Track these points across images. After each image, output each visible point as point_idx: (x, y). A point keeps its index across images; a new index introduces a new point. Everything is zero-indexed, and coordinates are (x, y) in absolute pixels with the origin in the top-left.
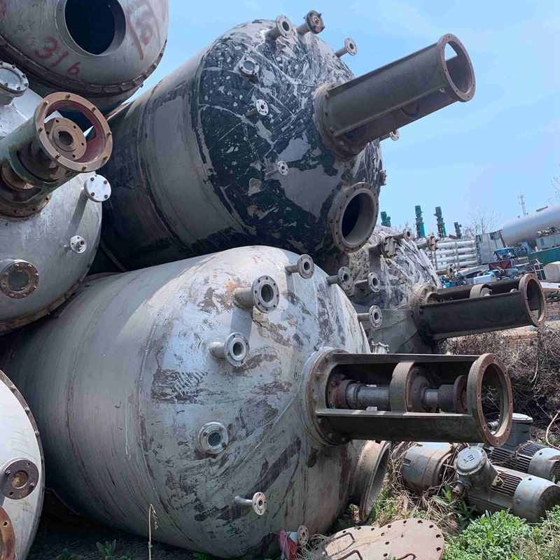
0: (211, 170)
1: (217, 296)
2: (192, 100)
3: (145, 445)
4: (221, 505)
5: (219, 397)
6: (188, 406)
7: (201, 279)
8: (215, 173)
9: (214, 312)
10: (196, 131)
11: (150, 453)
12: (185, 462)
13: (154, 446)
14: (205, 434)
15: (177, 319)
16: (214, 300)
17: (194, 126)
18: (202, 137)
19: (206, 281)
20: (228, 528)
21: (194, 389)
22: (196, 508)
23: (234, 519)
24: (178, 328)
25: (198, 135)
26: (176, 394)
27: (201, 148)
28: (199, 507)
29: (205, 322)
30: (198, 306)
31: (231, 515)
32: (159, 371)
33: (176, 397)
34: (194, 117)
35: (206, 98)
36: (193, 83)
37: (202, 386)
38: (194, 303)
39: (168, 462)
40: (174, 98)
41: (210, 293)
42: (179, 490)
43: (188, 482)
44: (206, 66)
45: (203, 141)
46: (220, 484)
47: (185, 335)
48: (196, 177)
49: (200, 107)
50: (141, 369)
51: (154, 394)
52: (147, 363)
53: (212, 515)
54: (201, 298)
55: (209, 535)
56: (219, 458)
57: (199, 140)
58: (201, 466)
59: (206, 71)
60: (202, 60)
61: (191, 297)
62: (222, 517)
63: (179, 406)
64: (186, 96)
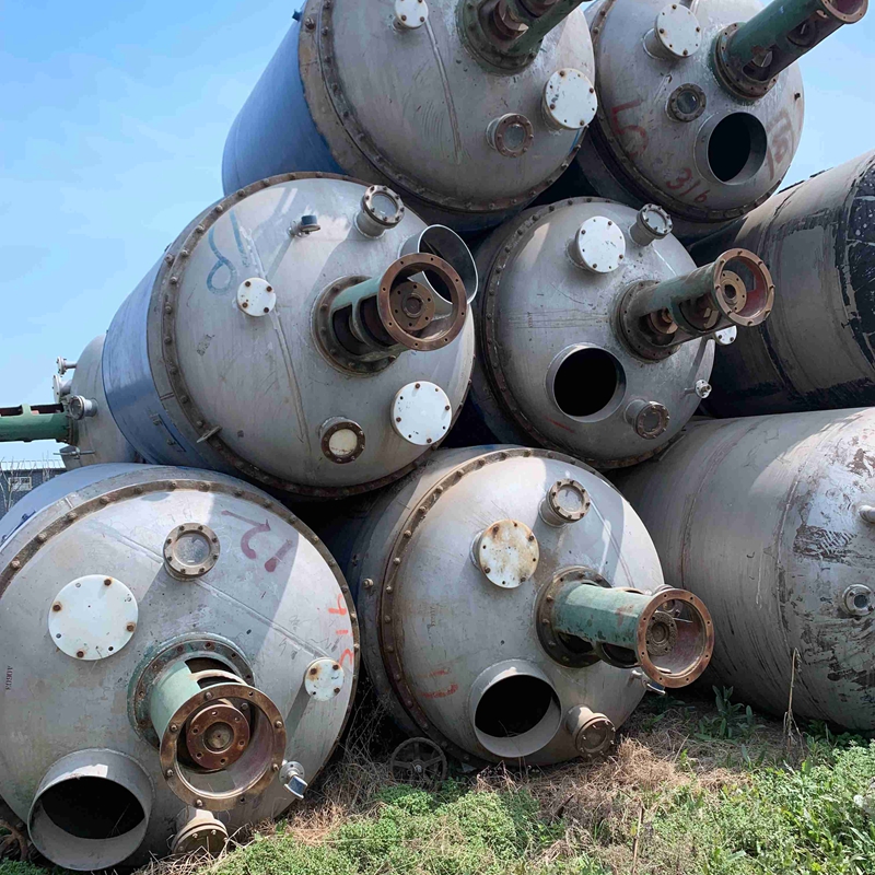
0: (854, 314)
1: (868, 458)
2: (838, 233)
3: (782, 596)
4: (859, 668)
5: (868, 562)
6: (834, 565)
7: (848, 438)
8: (859, 318)
9: (865, 474)
10: (841, 269)
11: (788, 605)
12: (827, 618)
13: (793, 598)
14: (852, 594)
15: (824, 478)
16: (866, 462)
17: (838, 262)
18: (848, 276)
19: (855, 441)
20: (862, 694)
21: (841, 549)
22: (831, 666)
23: (870, 686)
24: (825, 485)
25: (842, 274)
26: (822, 551)
27: (844, 288)
28: (835, 666)
29: (856, 484)
30: (848, 466)
31: (868, 681)
32: (803, 527)
33: (822, 554)
34: (839, 253)
35: (858, 233)
36: (840, 214)
37: (850, 547)
38: (843, 463)
39: (807, 615)
40: (812, 227)
41: (861, 454)
42: (815, 645)
43: (827, 638)
44: (859, 194)
45: (848, 281)
46: (861, 647)
47: (833, 494)
48: (831, 319)
49: (848, 243)
50: (781, 522)
51: (796, 548)
52: (788, 518)
53: (848, 677)
54: (851, 459)
55: (840, 698)
56: (863, 620)
57: (843, 280)
58: (843, 625)
59: (859, 200)
60: (853, 185)
61: (838, 457)
62: (857, 681)
63: (825, 564)
64: (830, 228)
